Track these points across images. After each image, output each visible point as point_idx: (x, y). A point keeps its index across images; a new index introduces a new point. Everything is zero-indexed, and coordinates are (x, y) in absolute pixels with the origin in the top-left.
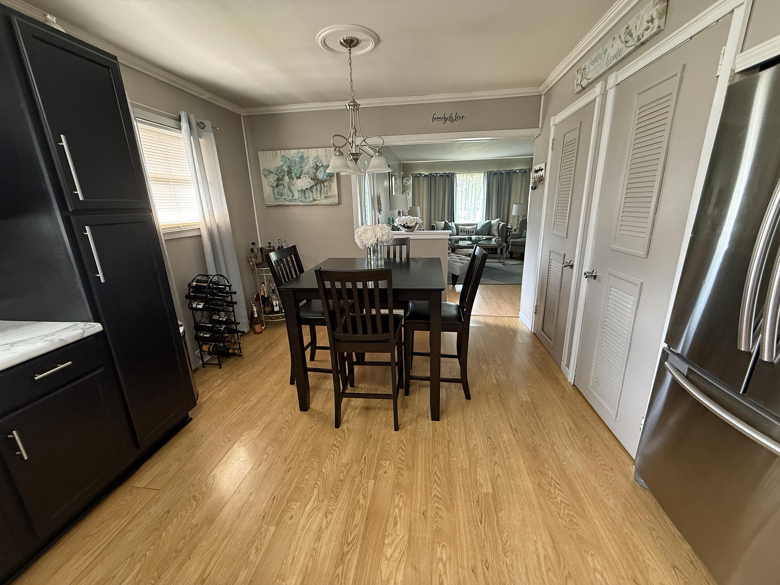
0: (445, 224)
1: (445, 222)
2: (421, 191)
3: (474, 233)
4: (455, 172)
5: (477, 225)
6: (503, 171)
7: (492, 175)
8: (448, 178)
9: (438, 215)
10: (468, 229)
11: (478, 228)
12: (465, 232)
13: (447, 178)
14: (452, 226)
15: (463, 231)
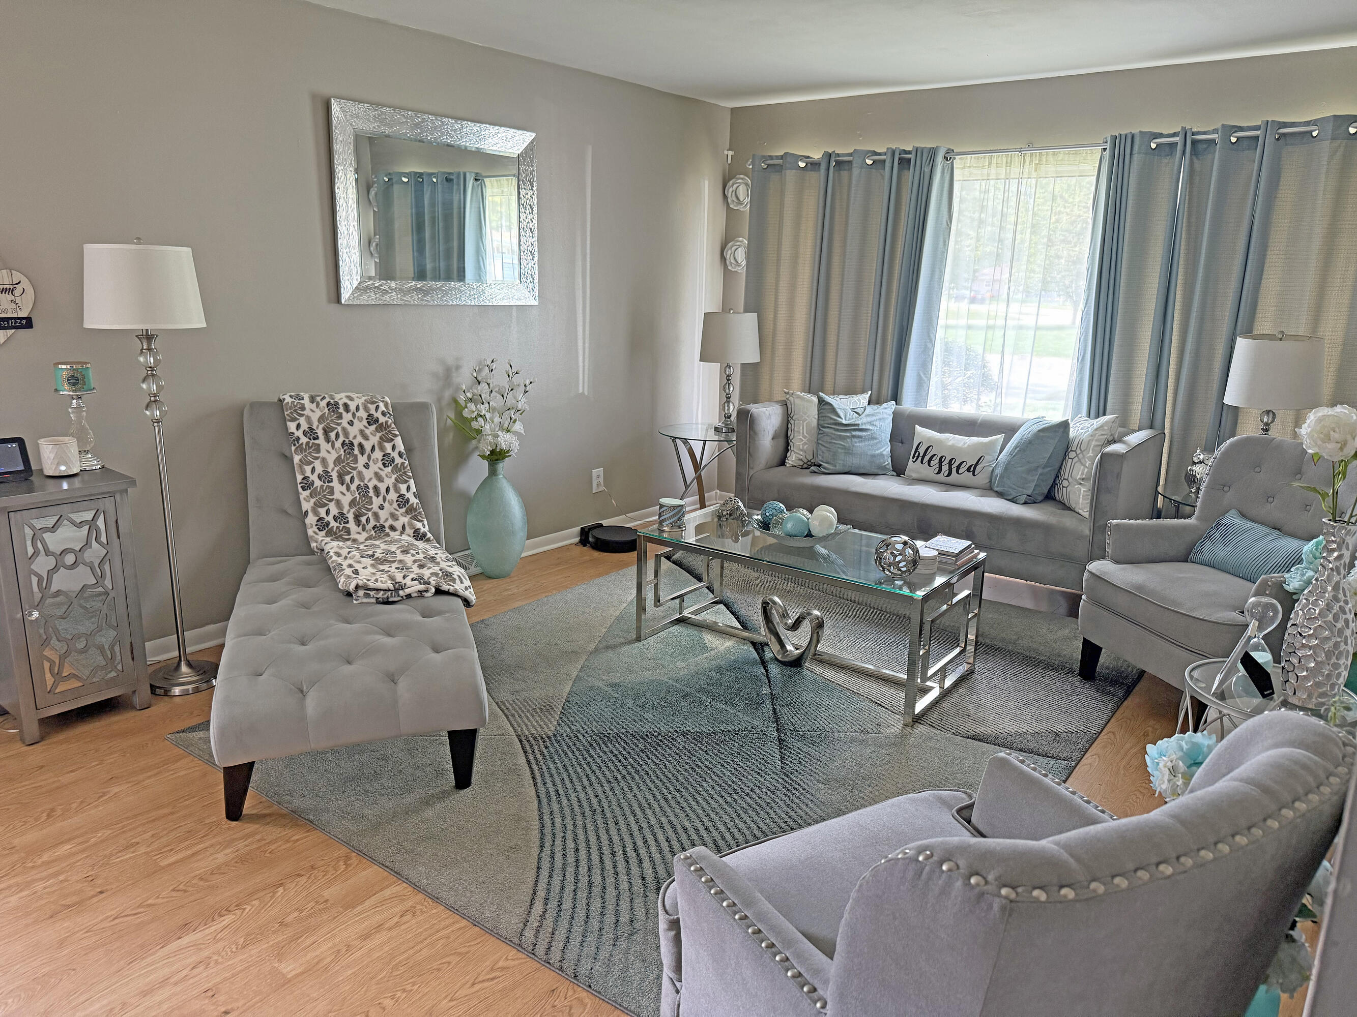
0: (819, 412)
1: (820, 401)
5: (1009, 430)
10: (953, 448)
12: (935, 462)
14: (858, 425)
15: (927, 458)
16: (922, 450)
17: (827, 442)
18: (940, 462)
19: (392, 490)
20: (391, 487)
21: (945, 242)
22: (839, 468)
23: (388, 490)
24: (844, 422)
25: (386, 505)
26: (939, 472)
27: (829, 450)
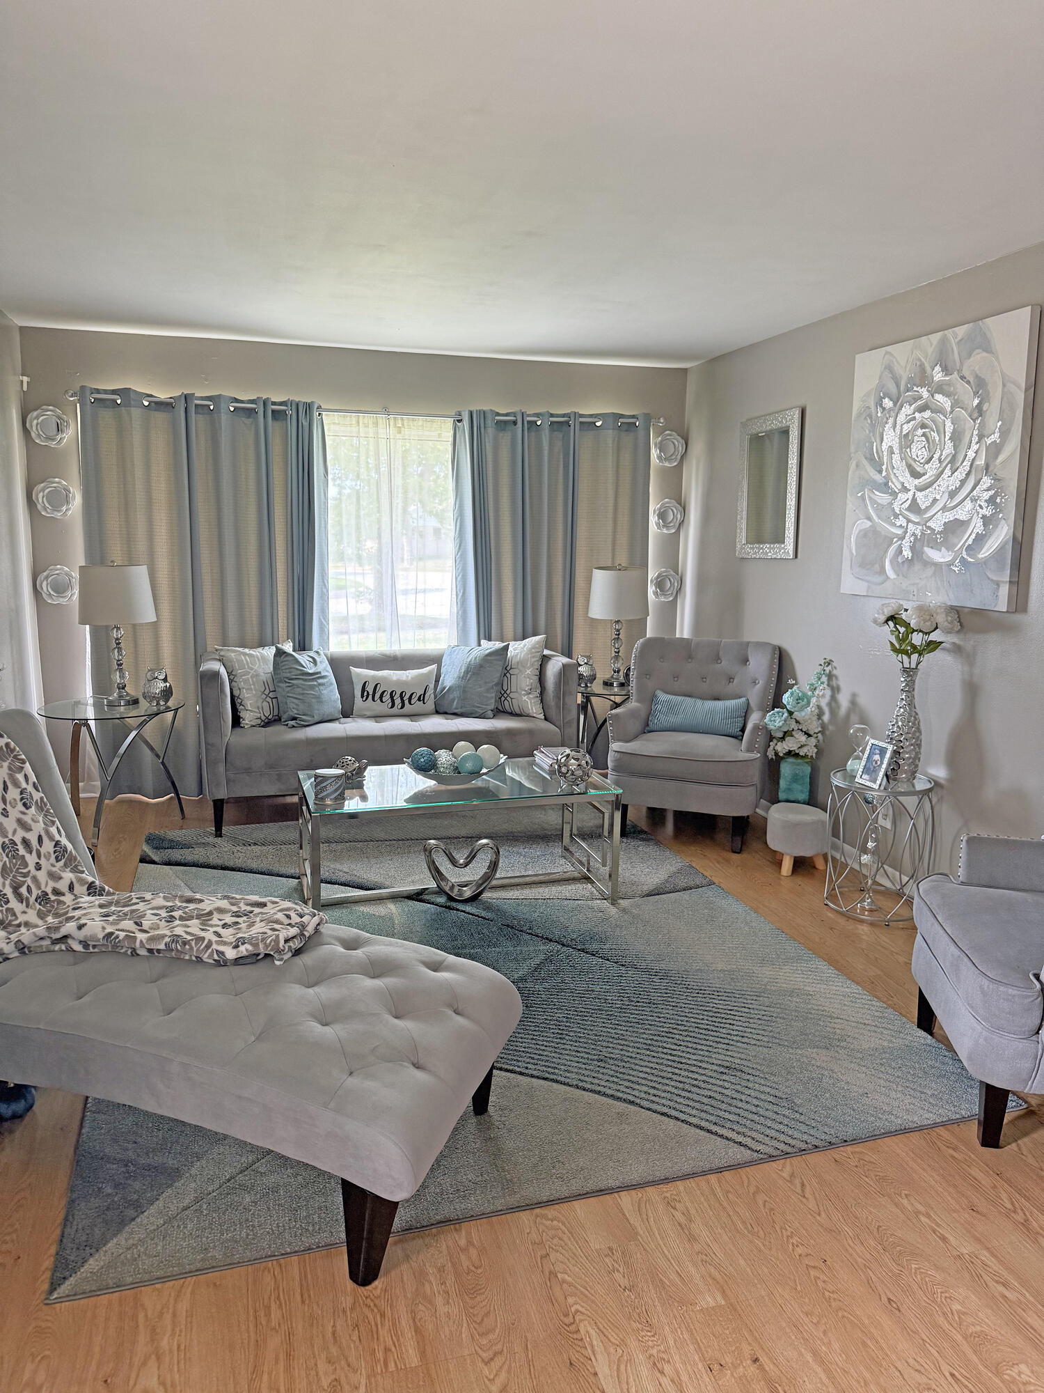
0: (276, 665)
1: (280, 653)
2: (139, 473)
3: (430, 705)
4: (318, 402)
5: (437, 660)
6: (537, 415)
7: (491, 431)
8: (278, 425)
9: (241, 607)
10: (399, 682)
11: (448, 680)
12: (387, 697)
13: (274, 428)
14: (320, 673)
15: (377, 696)
16: (370, 689)
17: (299, 694)
18: (392, 697)
19: (45, 839)
20: (43, 834)
21: (325, 493)
22: (317, 718)
23: (40, 839)
24: (310, 672)
25: (43, 862)
26: (393, 706)
27: (303, 701)
